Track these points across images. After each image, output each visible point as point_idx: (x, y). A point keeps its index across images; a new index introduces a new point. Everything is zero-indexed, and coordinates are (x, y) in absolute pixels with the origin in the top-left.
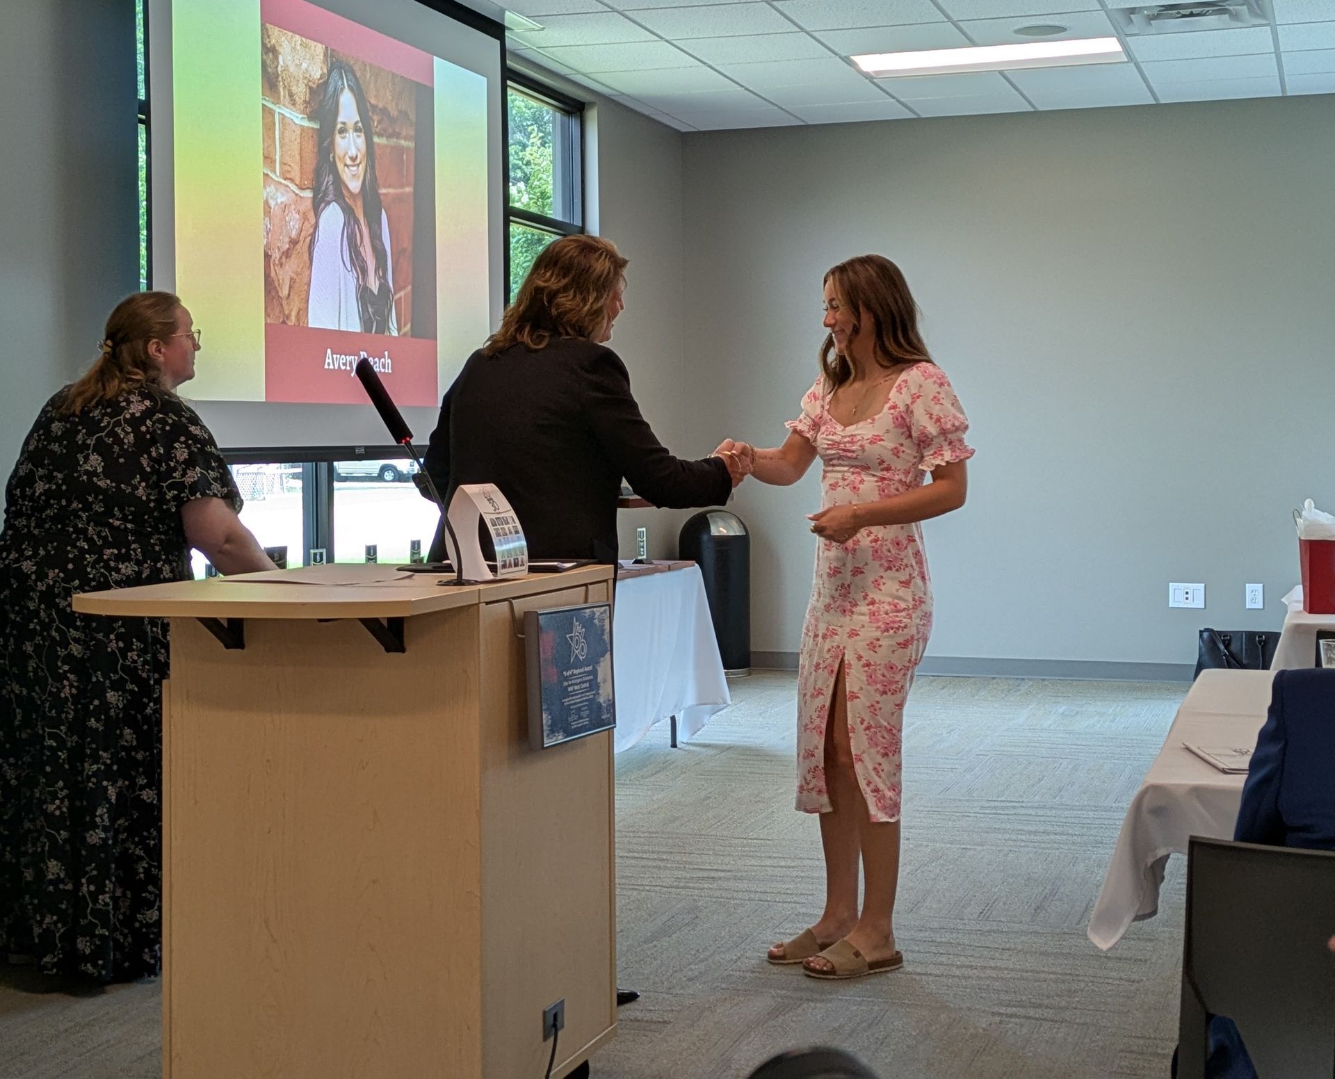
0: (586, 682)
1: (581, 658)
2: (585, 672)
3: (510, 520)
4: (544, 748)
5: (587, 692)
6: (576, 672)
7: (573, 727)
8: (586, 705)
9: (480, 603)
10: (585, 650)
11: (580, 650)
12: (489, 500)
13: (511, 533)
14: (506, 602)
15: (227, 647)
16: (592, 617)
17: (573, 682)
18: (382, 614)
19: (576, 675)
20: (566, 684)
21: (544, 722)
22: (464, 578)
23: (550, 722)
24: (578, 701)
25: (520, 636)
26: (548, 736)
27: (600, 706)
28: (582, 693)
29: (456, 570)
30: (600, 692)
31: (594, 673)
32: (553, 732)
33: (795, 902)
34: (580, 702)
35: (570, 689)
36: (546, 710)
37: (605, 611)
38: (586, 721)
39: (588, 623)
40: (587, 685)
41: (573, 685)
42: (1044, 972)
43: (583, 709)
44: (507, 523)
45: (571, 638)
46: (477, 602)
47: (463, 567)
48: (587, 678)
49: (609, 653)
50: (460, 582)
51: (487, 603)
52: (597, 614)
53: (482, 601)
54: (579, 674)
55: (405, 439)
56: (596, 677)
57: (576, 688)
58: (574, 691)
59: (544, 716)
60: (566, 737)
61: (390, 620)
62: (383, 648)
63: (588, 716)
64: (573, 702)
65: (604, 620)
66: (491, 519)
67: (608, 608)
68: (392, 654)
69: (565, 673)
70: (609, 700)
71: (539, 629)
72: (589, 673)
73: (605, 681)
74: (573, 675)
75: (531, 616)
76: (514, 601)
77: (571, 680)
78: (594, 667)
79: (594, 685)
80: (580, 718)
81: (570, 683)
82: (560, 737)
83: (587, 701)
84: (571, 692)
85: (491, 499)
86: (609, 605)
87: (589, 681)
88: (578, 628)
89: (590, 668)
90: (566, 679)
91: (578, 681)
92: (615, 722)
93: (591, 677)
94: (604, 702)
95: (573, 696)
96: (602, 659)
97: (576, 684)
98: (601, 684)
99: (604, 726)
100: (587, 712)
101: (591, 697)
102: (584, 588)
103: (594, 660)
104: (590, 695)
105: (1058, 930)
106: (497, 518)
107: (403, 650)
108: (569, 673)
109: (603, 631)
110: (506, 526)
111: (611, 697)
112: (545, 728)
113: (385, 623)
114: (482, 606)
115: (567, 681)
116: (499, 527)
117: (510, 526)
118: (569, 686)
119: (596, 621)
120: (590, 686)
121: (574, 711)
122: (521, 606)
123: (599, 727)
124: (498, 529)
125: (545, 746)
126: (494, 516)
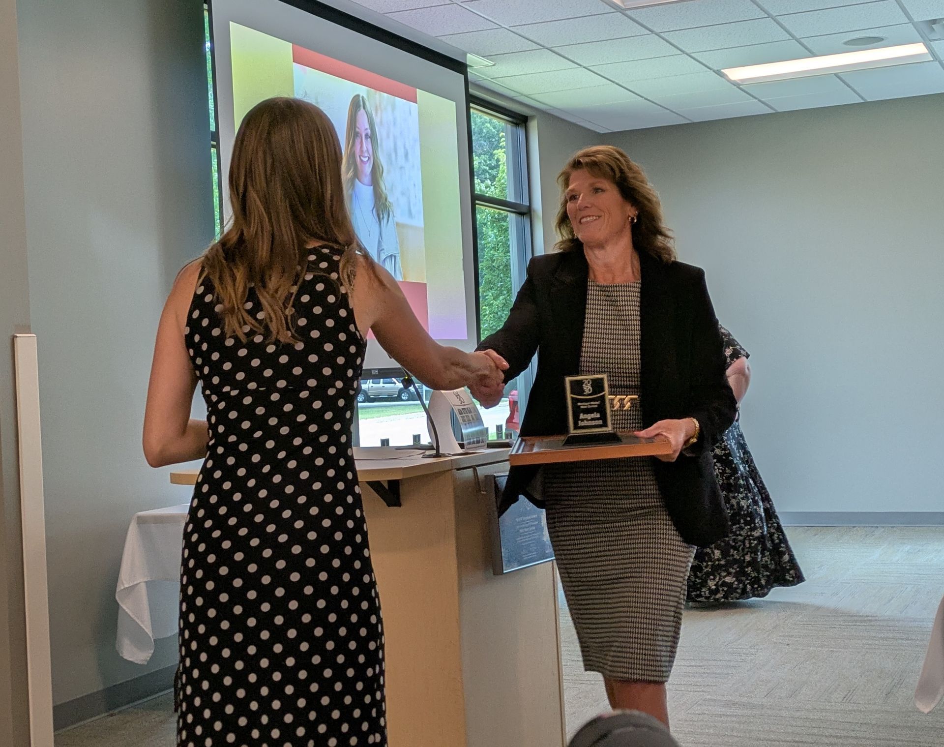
0: (533, 525)
1: (529, 509)
2: (533, 519)
3: (473, 411)
4: (503, 573)
5: (533, 533)
6: (525, 518)
7: (524, 558)
8: (533, 543)
9: (452, 469)
12: (456, 396)
13: (473, 419)
14: (472, 469)
17: (523, 525)
18: (384, 478)
19: (525, 521)
20: (518, 527)
21: (503, 554)
22: (441, 452)
23: (507, 555)
24: (527, 539)
25: (483, 493)
26: (506, 564)
27: (544, 543)
28: (530, 534)
29: (435, 447)
31: (539, 519)
32: (510, 562)
33: (703, 691)
34: (529, 541)
35: (521, 531)
36: (504, 546)
38: (534, 554)
40: (534, 528)
41: (523, 528)
42: (893, 740)
43: (532, 545)
44: (470, 412)
46: (450, 468)
47: (440, 444)
48: (533, 523)
50: (438, 455)
51: (459, 469)
53: (454, 467)
54: (528, 520)
56: (540, 522)
57: (526, 530)
58: (524, 532)
59: (503, 550)
60: (519, 566)
61: (390, 482)
62: (385, 504)
63: (535, 551)
64: (524, 540)
66: (459, 410)
68: (391, 508)
69: (517, 519)
71: (496, 487)
72: (536, 519)
74: (523, 521)
75: (490, 479)
76: (477, 468)
77: (521, 524)
78: (538, 515)
79: (539, 528)
80: (530, 552)
81: (521, 526)
82: (515, 566)
83: (534, 539)
85: (459, 395)
87: (535, 525)
89: (535, 516)
90: (519, 523)
91: (527, 525)
93: (536, 523)
95: (523, 536)
97: (526, 527)
99: (547, 558)
100: (535, 548)
101: (538, 537)
104: (536, 535)
105: (904, 710)
106: (463, 409)
107: (400, 505)
108: (521, 519)
110: (470, 415)
112: (504, 559)
113: (386, 485)
114: (454, 472)
115: (519, 525)
116: (464, 415)
117: (473, 414)
118: (520, 528)
120: (536, 529)
121: (525, 547)
122: (482, 472)
123: (544, 559)
124: (464, 416)
125: (504, 572)
126: (461, 408)
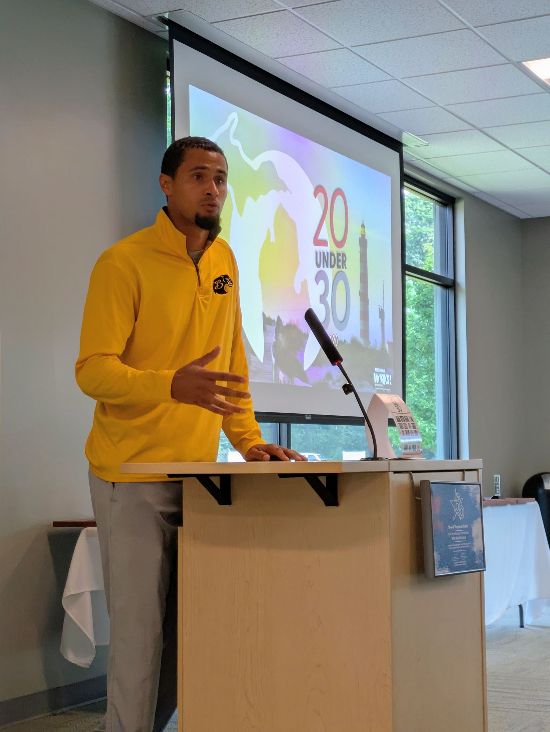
0: (464, 535)
1: (461, 518)
2: (463, 529)
3: (410, 419)
4: (435, 577)
5: (464, 542)
6: (456, 527)
7: (455, 565)
8: (464, 552)
9: (389, 471)
10: (463, 511)
11: (459, 513)
12: (395, 404)
13: (410, 427)
14: (407, 474)
15: (220, 503)
16: (468, 492)
17: (455, 534)
18: (322, 471)
19: (456, 529)
20: (450, 534)
21: (435, 558)
22: (378, 456)
23: (439, 560)
24: (458, 548)
25: (417, 498)
26: (438, 568)
27: (474, 554)
28: (461, 543)
30: (474, 544)
31: (470, 530)
32: (442, 567)
34: (460, 549)
35: (453, 538)
36: (437, 550)
37: (476, 488)
38: (464, 563)
39: (465, 495)
40: (465, 538)
41: (455, 536)
43: (462, 554)
44: (408, 421)
45: (453, 503)
46: (388, 470)
47: (377, 449)
48: (465, 533)
49: (480, 518)
50: (375, 458)
51: (395, 472)
52: (471, 490)
53: (391, 470)
54: (459, 529)
55: (337, 362)
56: (471, 532)
57: (457, 538)
58: (456, 540)
59: (435, 554)
60: (450, 572)
62: (324, 503)
63: (466, 560)
64: (455, 548)
65: (476, 494)
66: (397, 417)
67: (479, 486)
68: (330, 507)
69: (449, 527)
70: (481, 551)
71: (430, 493)
72: (466, 529)
73: (477, 537)
75: (425, 484)
76: (413, 474)
77: (453, 532)
78: (469, 526)
79: (470, 539)
80: (460, 559)
81: (453, 534)
82: (447, 571)
83: (465, 549)
84: (454, 541)
86: (480, 485)
87: (467, 535)
88: (458, 498)
89: (466, 526)
90: (450, 531)
91: (459, 534)
92: (485, 567)
93: (468, 533)
94: (477, 551)
95: (455, 543)
96: (475, 521)
97: (458, 536)
98: (475, 539)
99: (477, 568)
100: (465, 557)
101: (468, 546)
102: (461, 473)
103: (470, 521)
104: (467, 545)
106: (400, 417)
107: (337, 505)
108: (452, 527)
109: (476, 502)
110: (407, 423)
111: (482, 549)
112: (436, 562)
113: (324, 483)
114: (391, 474)
115: (451, 532)
116: (401, 422)
117: (410, 423)
118: (452, 536)
119: (471, 494)
120: (467, 539)
121: (456, 554)
122: (418, 478)
123: (474, 569)
124: (401, 424)
125: (436, 575)
126: (399, 415)
